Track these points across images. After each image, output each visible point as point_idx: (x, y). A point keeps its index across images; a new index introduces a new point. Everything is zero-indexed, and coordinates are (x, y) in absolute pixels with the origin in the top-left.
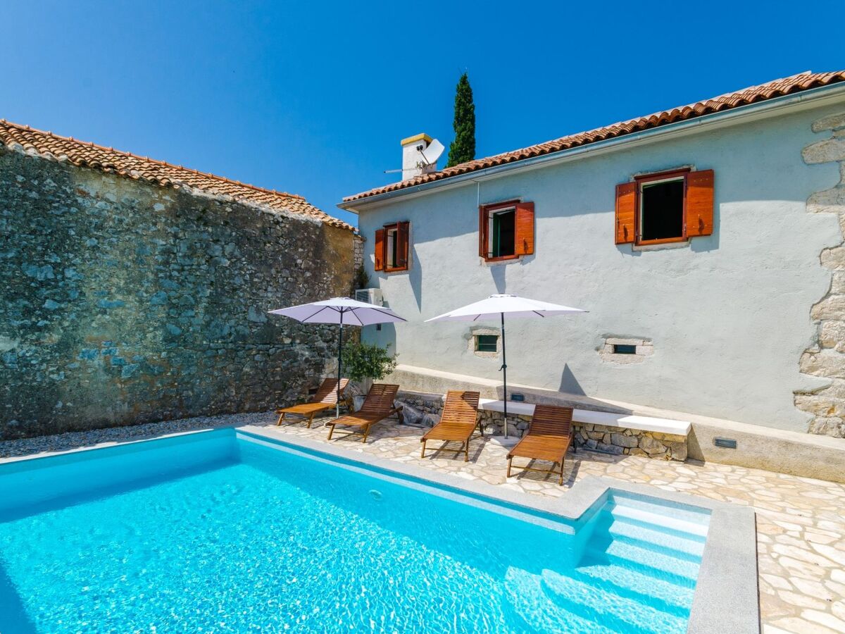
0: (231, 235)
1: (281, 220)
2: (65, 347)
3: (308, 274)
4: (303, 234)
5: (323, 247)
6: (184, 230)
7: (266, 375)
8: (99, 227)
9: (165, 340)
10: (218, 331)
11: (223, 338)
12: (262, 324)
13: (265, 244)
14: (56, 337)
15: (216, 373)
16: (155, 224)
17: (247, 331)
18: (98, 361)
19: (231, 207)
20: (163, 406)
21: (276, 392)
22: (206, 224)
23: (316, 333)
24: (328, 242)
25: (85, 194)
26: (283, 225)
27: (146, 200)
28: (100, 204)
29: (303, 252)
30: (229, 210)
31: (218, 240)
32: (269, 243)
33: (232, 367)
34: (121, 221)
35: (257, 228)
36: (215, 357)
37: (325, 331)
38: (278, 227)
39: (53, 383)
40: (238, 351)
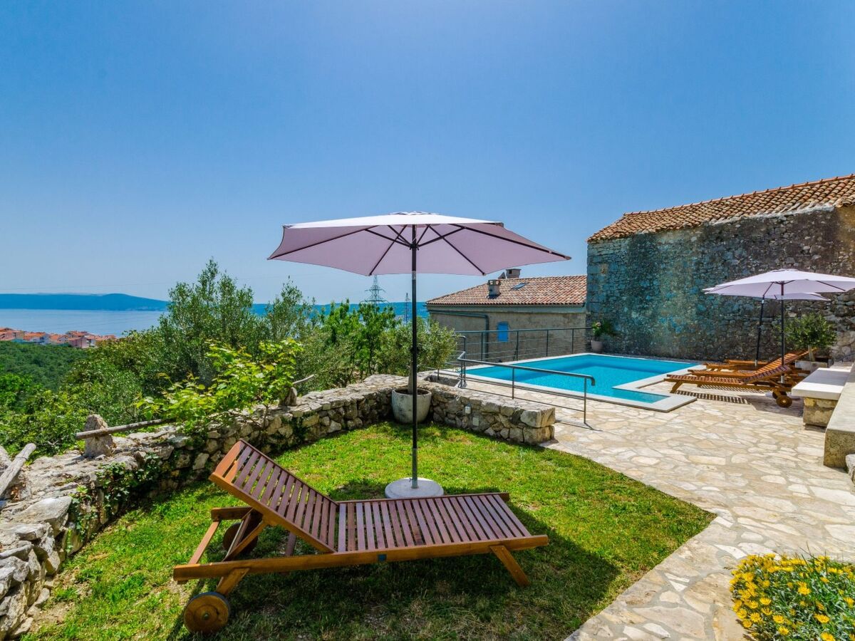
0: (740, 242)
1: (785, 219)
2: (653, 317)
3: (816, 257)
4: (810, 223)
5: (836, 229)
6: (708, 248)
7: (769, 341)
8: (666, 258)
9: (697, 314)
10: (729, 308)
11: (733, 312)
13: (769, 242)
14: (650, 312)
15: (728, 335)
16: (691, 249)
17: (752, 308)
18: (666, 324)
19: (739, 224)
20: (696, 351)
22: (722, 241)
23: (827, 309)
24: (844, 222)
25: (660, 244)
26: (787, 222)
27: (687, 237)
28: (666, 247)
29: (811, 239)
30: (738, 226)
31: (730, 249)
32: (774, 240)
33: (739, 332)
34: (675, 252)
35: (761, 232)
36: (727, 325)
37: (838, 307)
38: (782, 226)
39: (649, 333)
40: (744, 322)
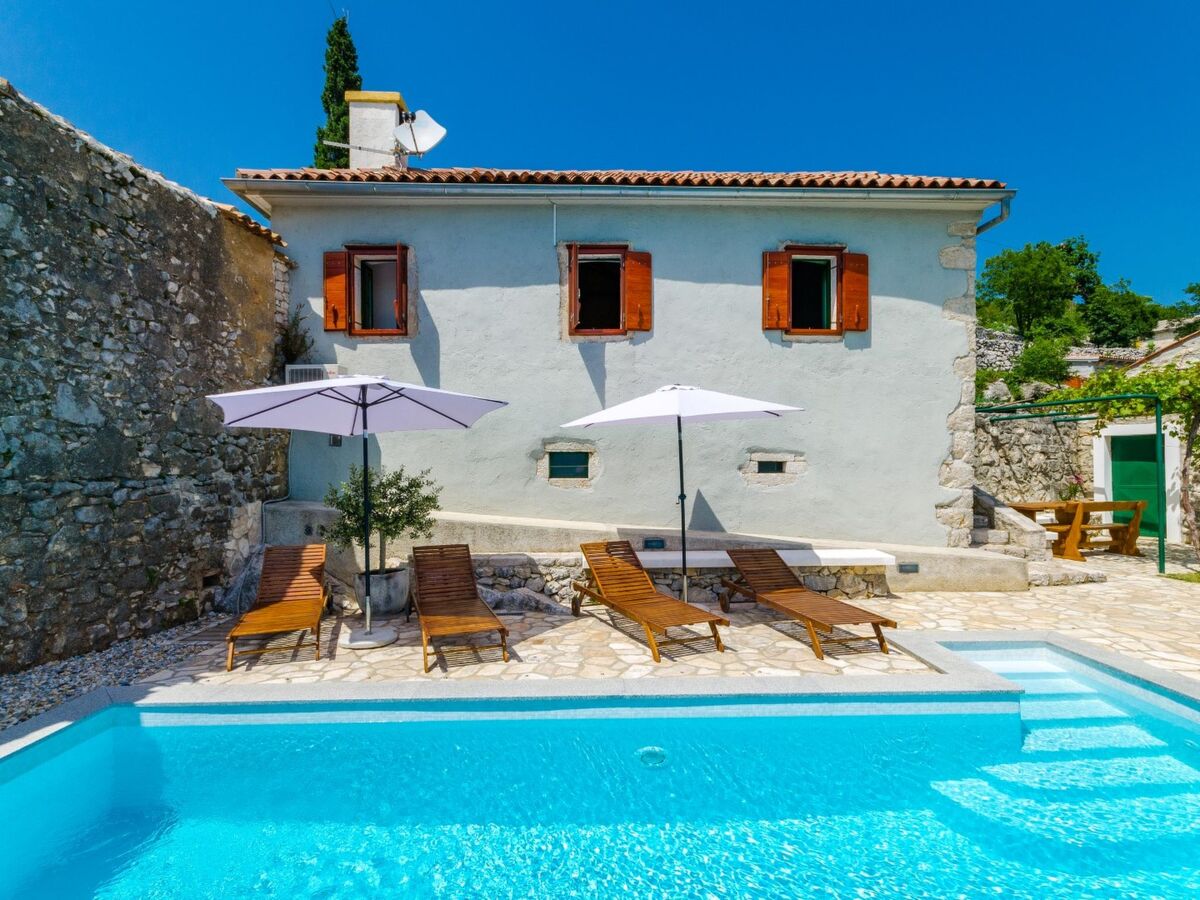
1: (130, 177)
3: (192, 320)
4: (180, 225)
7: (106, 557)
12: (93, 430)
13: (93, 227)
17: (55, 447)
21: (133, 595)
23: (213, 453)
24: (230, 256)
26: (135, 192)
29: (181, 267)
32: (104, 227)
33: (14, 544)
35: (72, 181)
38: (124, 195)
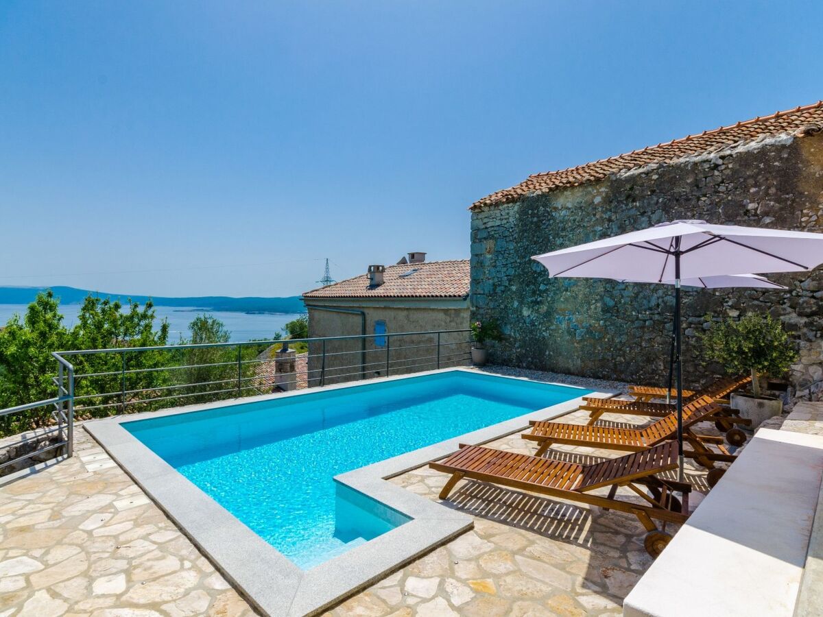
0: (657, 201)
1: (720, 162)
2: (548, 315)
3: (768, 220)
4: (757, 167)
5: (797, 173)
6: (615, 212)
8: (564, 229)
9: (602, 311)
10: (645, 302)
11: (650, 309)
12: (695, 293)
13: (698, 199)
14: (545, 308)
15: (644, 344)
16: (594, 215)
18: (564, 326)
19: (657, 173)
20: (602, 366)
21: (714, 376)
22: (634, 201)
23: (784, 303)
24: (808, 161)
25: (556, 209)
26: (723, 167)
27: (589, 198)
28: (563, 213)
29: (757, 192)
30: (655, 177)
31: (645, 212)
32: (705, 196)
33: (659, 339)
34: (574, 220)
35: (687, 184)
36: (643, 327)
37: (801, 301)
38: (716, 173)
39: (544, 338)
40: (666, 323)
